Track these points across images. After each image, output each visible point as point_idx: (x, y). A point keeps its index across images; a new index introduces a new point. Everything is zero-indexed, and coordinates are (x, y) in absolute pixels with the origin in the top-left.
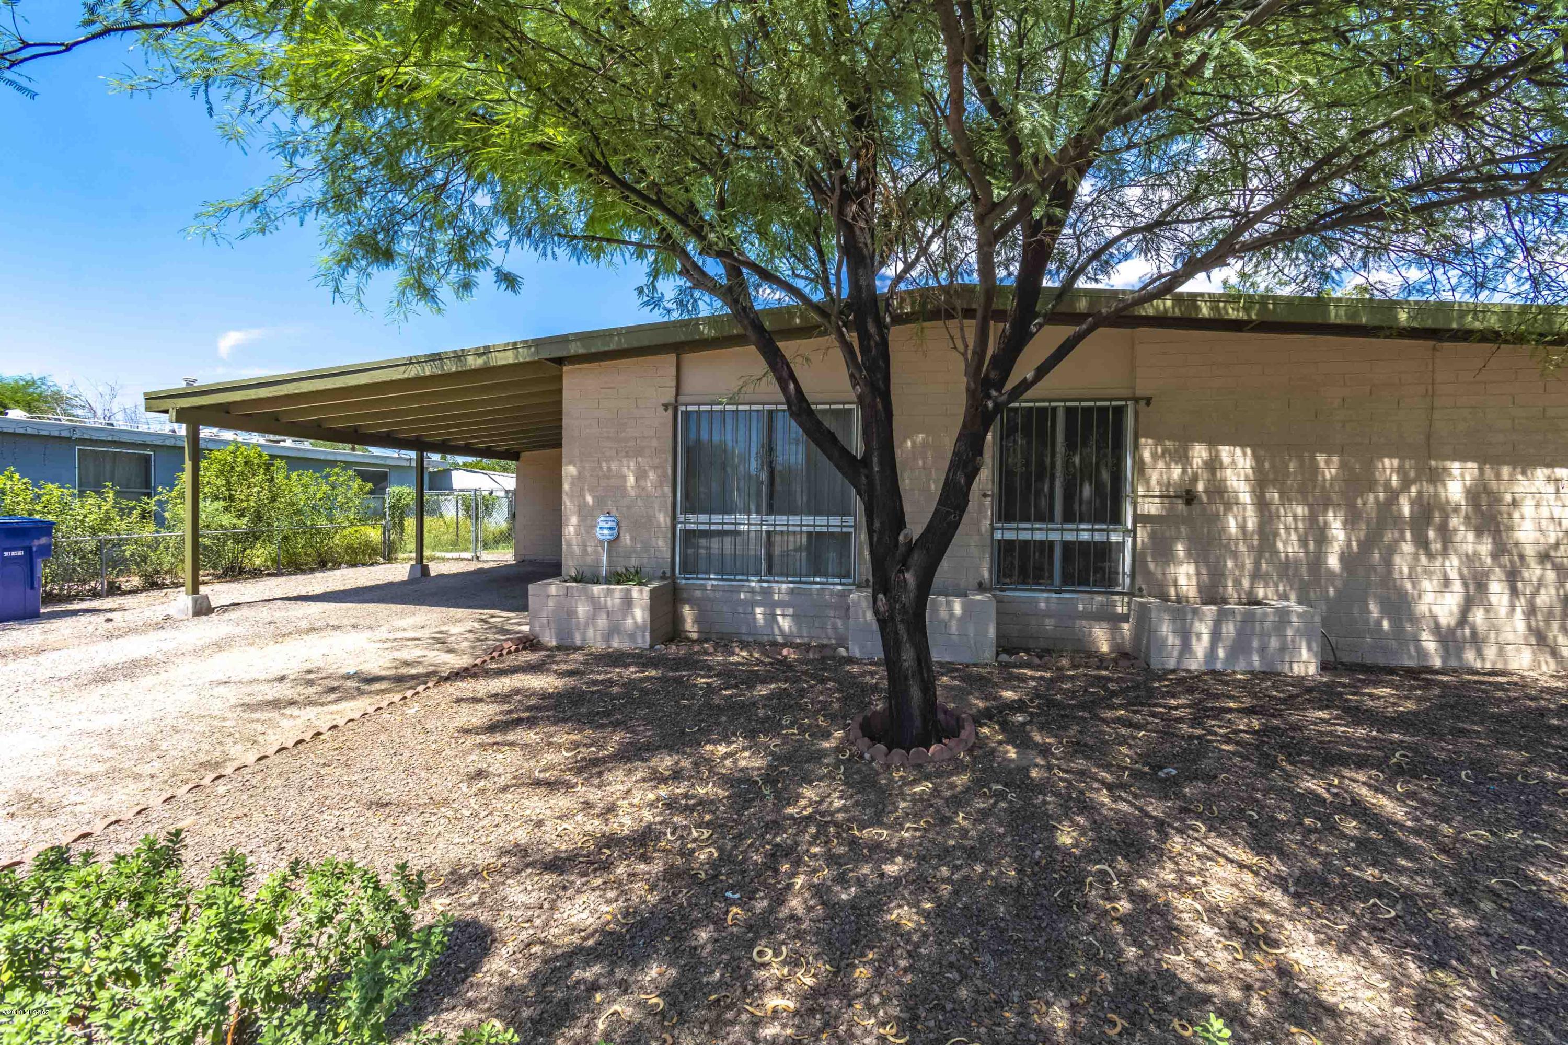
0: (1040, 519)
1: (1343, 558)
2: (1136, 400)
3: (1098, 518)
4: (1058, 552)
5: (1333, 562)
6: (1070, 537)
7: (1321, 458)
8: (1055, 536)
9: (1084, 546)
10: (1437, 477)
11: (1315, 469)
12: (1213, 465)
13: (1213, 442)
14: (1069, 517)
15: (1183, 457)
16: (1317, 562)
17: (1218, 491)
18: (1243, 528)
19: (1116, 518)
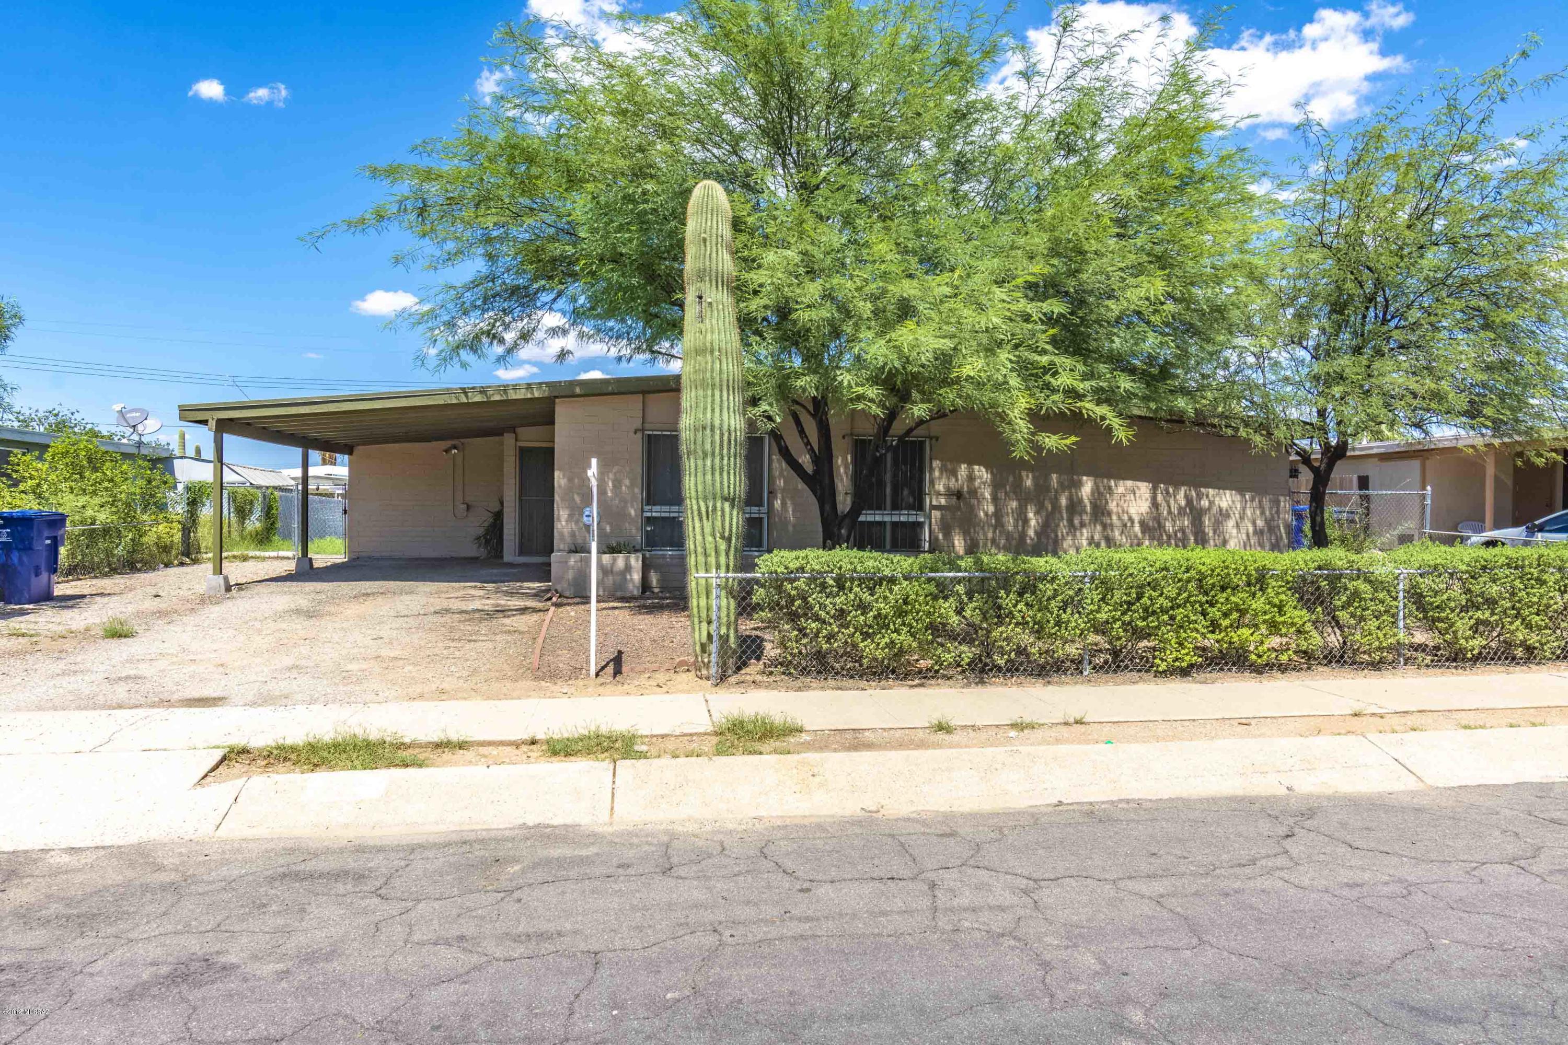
0: (879, 508)
1: (1036, 532)
2: (931, 438)
3: (911, 507)
4: (888, 528)
5: (1031, 533)
6: (895, 519)
7: (1024, 473)
8: (887, 519)
9: (903, 524)
10: (1079, 485)
11: (1020, 479)
12: (971, 478)
13: (970, 463)
14: (896, 507)
15: (954, 473)
16: (1023, 535)
17: (973, 492)
18: (986, 514)
19: (920, 507)
